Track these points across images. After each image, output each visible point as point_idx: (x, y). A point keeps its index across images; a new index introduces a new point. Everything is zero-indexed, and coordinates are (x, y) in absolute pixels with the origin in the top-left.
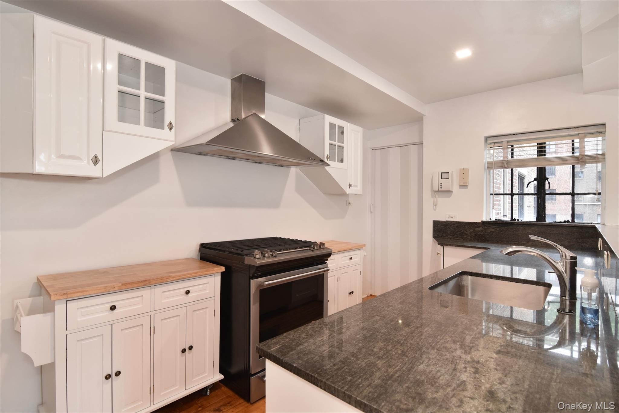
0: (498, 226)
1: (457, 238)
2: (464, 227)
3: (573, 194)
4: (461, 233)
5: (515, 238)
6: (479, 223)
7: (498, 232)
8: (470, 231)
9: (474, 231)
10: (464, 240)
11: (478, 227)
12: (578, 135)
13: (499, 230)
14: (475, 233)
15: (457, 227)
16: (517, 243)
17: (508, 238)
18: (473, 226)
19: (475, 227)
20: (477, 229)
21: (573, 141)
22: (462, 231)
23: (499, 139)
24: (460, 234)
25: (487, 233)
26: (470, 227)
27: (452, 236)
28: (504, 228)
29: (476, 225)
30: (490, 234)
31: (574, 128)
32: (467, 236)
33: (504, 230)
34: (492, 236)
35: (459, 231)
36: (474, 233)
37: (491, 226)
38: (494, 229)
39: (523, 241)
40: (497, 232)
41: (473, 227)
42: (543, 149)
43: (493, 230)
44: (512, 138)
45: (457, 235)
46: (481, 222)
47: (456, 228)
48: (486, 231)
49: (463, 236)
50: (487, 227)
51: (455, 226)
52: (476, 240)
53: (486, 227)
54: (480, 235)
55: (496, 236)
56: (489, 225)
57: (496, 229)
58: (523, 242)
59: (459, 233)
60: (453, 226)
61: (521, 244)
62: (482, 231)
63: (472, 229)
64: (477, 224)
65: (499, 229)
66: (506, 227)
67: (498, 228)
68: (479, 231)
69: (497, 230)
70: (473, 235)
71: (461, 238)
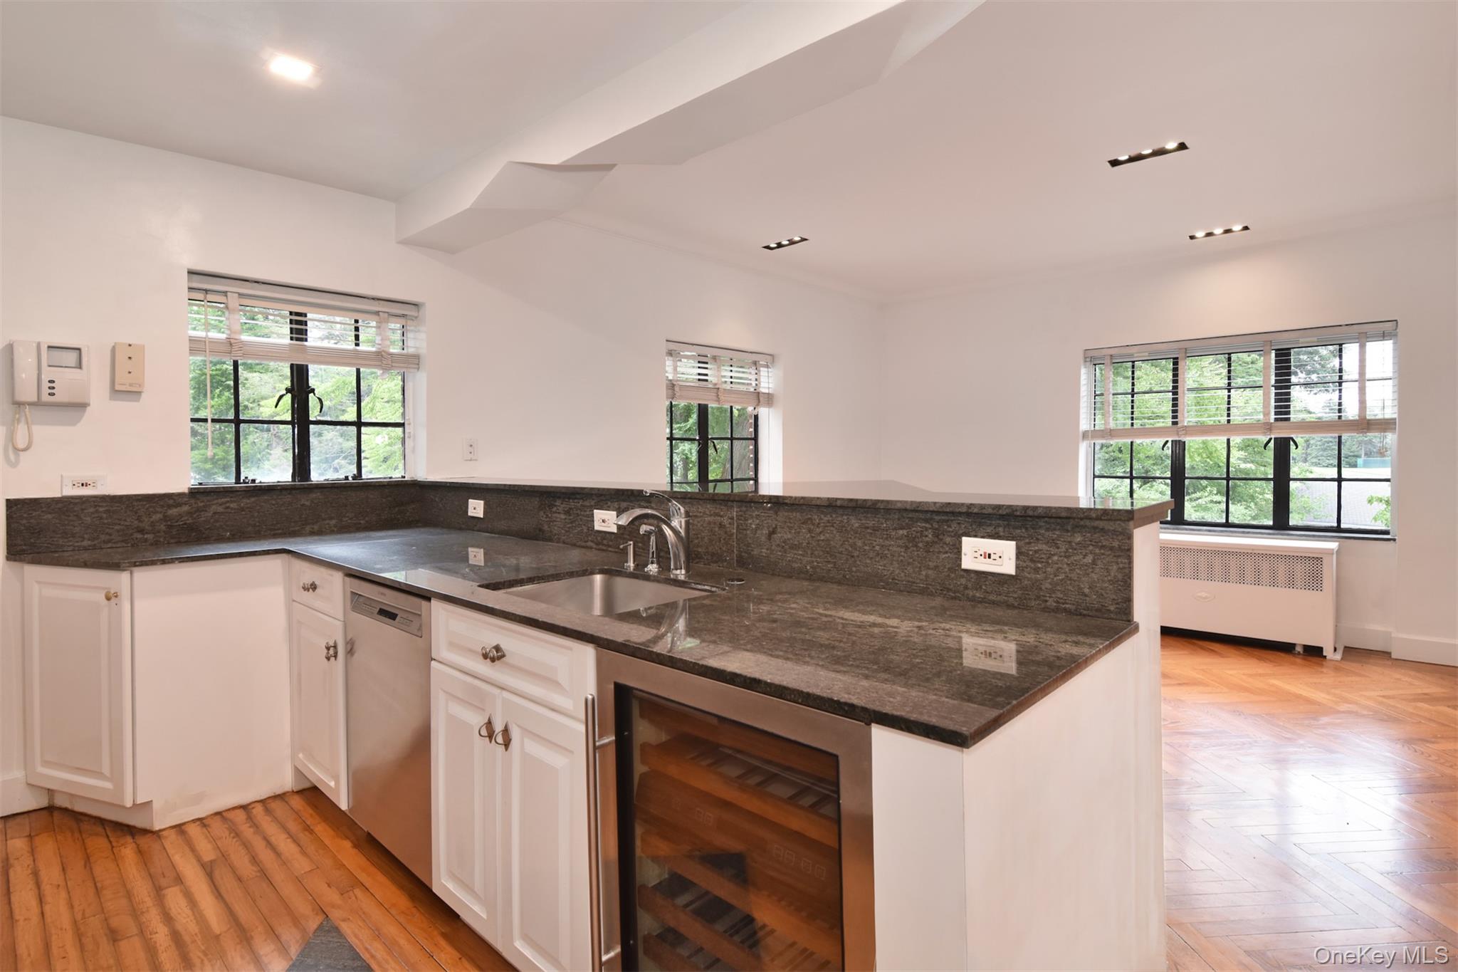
0: (231, 497)
1: (110, 545)
2: (131, 509)
3: (359, 424)
4: (122, 527)
5: (275, 522)
6: (181, 495)
7: (235, 513)
8: (152, 520)
9: (165, 516)
10: (132, 546)
11: (180, 505)
12: (377, 313)
13: (236, 507)
14: (169, 523)
15: (108, 511)
16: (280, 531)
17: (258, 524)
18: (162, 503)
19: (170, 507)
20: (173, 512)
21: (357, 321)
22: (125, 520)
23: (217, 285)
24: (118, 531)
25: (202, 519)
26: (151, 507)
27: (89, 540)
28: (248, 501)
29: (171, 502)
30: (212, 521)
31: (373, 299)
32: (144, 534)
33: (249, 505)
34: (218, 524)
35: (117, 521)
36: (166, 521)
37: (214, 500)
38: (224, 506)
39: (293, 527)
40: (230, 513)
41: (162, 506)
42: (303, 327)
43: (220, 509)
44: (252, 288)
45: (110, 535)
46: (186, 491)
47: (105, 516)
48: (203, 513)
49: (132, 535)
50: (203, 502)
51: (101, 509)
52: (172, 541)
53: (202, 504)
54: (185, 526)
55: (228, 523)
56: (209, 498)
57: (228, 505)
58: (293, 529)
59: (117, 527)
60: (92, 510)
61: (289, 533)
62: (190, 513)
63: (161, 512)
64: (175, 498)
65: (235, 504)
66: (253, 499)
67: (234, 502)
68: (181, 515)
69: (232, 509)
70: (163, 527)
71: (122, 541)
